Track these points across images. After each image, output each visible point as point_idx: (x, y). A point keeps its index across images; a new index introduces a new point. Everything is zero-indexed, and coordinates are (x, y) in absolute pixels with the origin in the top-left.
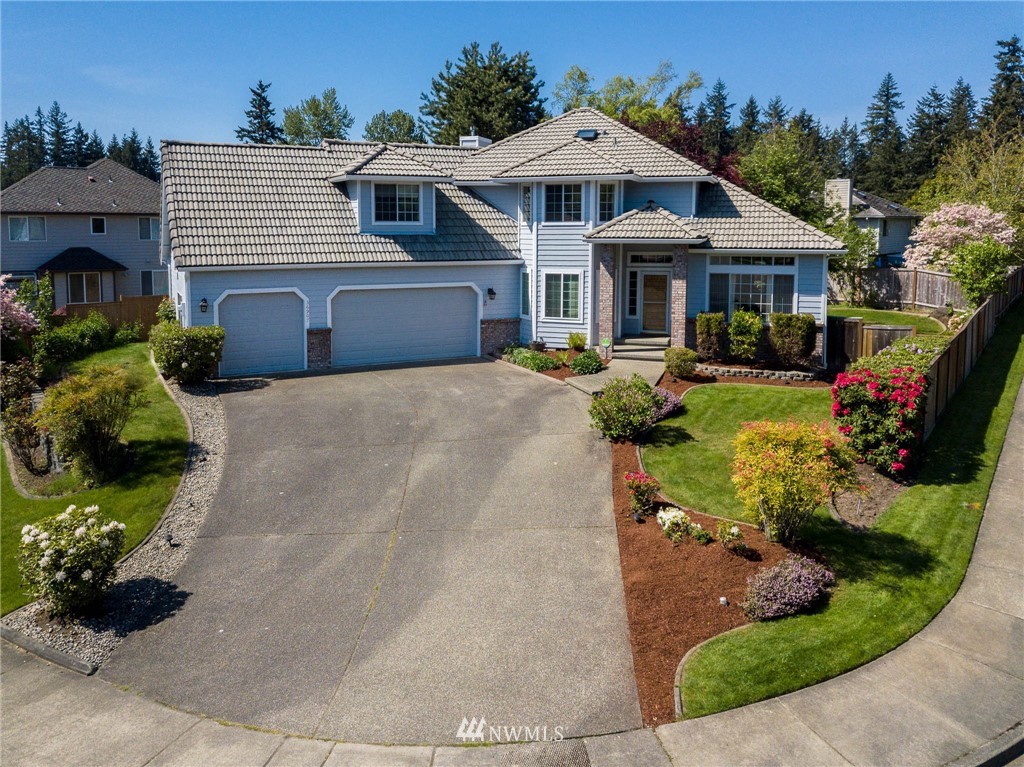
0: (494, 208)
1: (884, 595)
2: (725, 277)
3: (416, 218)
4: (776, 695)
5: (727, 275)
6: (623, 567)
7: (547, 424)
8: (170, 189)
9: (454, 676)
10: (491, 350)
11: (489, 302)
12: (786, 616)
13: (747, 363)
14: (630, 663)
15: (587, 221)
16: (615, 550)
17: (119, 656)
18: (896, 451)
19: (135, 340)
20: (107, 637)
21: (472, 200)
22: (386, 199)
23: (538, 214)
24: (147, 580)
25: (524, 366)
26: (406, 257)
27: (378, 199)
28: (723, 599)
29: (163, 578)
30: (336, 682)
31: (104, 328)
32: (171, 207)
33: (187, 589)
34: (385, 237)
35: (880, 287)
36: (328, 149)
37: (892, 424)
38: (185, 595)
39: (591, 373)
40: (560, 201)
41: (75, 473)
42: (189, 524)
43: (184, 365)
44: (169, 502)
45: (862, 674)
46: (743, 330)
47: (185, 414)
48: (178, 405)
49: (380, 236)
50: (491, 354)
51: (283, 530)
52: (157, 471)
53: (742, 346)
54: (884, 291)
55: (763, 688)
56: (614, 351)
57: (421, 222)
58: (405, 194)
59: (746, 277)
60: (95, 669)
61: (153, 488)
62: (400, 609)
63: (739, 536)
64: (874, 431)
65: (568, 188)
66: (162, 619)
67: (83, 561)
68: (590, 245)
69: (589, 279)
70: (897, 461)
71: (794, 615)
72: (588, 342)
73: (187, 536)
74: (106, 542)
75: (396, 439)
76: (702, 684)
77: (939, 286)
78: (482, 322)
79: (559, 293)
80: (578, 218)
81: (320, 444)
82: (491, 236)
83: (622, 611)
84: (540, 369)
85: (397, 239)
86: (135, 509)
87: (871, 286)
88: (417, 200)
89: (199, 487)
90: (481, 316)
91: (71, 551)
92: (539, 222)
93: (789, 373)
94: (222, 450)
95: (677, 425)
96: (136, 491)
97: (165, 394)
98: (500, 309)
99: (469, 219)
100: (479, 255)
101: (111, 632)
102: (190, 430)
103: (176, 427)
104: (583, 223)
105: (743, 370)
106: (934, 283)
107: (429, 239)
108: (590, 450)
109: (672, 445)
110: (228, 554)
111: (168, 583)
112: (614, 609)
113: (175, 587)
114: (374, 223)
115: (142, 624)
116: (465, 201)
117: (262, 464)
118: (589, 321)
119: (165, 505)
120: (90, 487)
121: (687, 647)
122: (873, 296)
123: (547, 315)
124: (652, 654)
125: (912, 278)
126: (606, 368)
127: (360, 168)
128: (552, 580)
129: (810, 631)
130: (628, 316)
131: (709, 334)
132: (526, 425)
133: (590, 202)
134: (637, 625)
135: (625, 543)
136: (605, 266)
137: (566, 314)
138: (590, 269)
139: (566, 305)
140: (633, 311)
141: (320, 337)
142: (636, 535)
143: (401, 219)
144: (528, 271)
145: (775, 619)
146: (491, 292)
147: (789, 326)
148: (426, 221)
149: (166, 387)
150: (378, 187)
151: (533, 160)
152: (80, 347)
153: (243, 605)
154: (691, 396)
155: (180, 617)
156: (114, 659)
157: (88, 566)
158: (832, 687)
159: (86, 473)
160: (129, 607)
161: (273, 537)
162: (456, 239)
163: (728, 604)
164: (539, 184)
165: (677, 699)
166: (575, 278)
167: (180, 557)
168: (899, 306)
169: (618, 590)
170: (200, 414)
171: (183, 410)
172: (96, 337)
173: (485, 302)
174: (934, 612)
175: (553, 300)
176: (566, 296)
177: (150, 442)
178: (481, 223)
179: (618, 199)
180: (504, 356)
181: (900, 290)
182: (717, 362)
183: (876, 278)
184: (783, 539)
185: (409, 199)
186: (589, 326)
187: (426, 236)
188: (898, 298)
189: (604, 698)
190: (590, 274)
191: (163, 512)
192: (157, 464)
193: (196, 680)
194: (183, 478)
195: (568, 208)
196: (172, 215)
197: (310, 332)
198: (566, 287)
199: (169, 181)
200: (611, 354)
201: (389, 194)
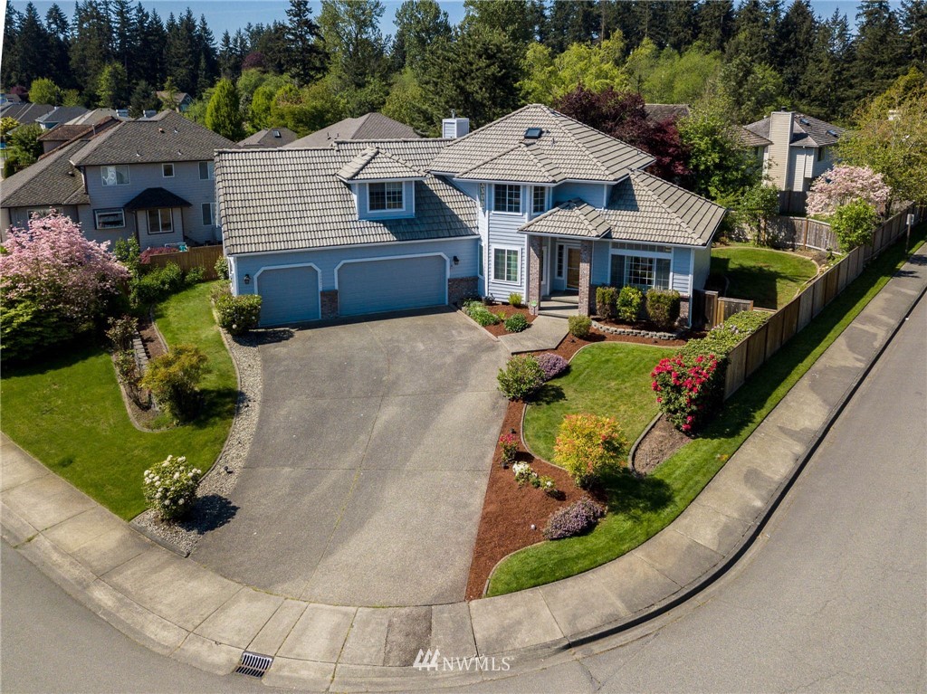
0: (461, 192)
1: (629, 524)
2: (622, 257)
3: (400, 206)
4: (539, 585)
5: (624, 257)
6: (485, 501)
7: (473, 382)
8: (221, 192)
9: (375, 567)
10: (456, 300)
11: (454, 265)
12: (565, 537)
13: (630, 324)
14: (469, 565)
15: (524, 212)
16: (484, 488)
17: (200, 547)
18: (685, 417)
19: (200, 281)
20: (193, 534)
21: (444, 186)
22: (377, 194)
23: (490, 205)
24: (214, 496)
25: (475, 320)
26: (392, 238)
27: (371, 194)
28: (533, 526)
29: (223, 495)
30: (314, 568)
31: (178, 274)
32: (222, 206)
33: (237, 505)
34: (377, 222)
35: (780, 231)
36: (336, 148)
37: (683, 400)
38: (235, 509)
39: (517, 332)
40: (505, 197)
41: (168, 414)
42: (239, 456)
43: (234, 326)
44: (226, 439)
45: (590, 575)
46: (627, 303)
47: (236, 365)
48: (231, 355)
49: (373, 221)
50: (455, 304)
51: (293, 465)
52: (219, 415)
53: (627, 313)
54: (783, 234)
55: (532, 582)
56: (541, 309)
57: (404, 209)
58: (391, 190)
59: (637, 259)
60: (188, 554)
61: (216, 428)
62: (354, 524)
63: (552, 487)
64: (674, 403)
65: (511, 187)
66: (223, 524)
67: (178, 495)
68: (526, 236)
69: (525, 255)
70: (686, 423)
71: (570, 537)
72: (524, 299)
73: (237, 465)
74: (191, 482)
75: (372, 392)
76: (502, 578)
77: (824, 233)
78: (449, 281)
79: (504, 263)
80: (517, 210)
81: (321, 395)
82: (457, 216)
83: (475, 531)
84: (485, 324)
85: (387, 223)
86: (205, 445)
87: (773, 229)
88: (400, 193)
89: (244, 427)
90: (448, 276)
91: (172, 489)
92: (490, 210)
93: (658, 334)
94: (259, 398)
95: (558, 385)
96: (206, 430)
97: (222, 344)
98: (463, 271)
99: (441, 203)
100: (446, 233)
101: (195, 531)
102: (239, 380)
103: (229, 377)
104: (521, 214)
105: (627, 330)
106: (821, 230)
107: (409, 221)
108: (494, 408)
109: (548, 403)
110: (260, 481)
111: (226, 499)
112: (472, 529)
113: (230, 503)
114: (369, 212)
115: (212, 527)
116: (439, 187)
117: (283, 412)
118: (525, 284)
119: (223, 442)
120: (177, 425)
121: (503, 555)
122: (775, 237)
123: (495, 278)
124: (483, 559)
125: (805, 226)
126: (529, 326)
127: (357, 174)
128: (443, 508)
129: (576, 546)
130: (556, 277)
131: (604, 304)
132: (459, 382)
133: (527, 199)
134: (481, 541)
135: (493, 482)
136: (534, 250)
137: (509, 278)
138: (526, 247)
139: (509, 272)
140: (560, 274)
141: (330, 296)
142: (501, 477)
143: (389, 207)
144: (483, 245)
145: (558, 539)
146: (456, 259)
147: (658, 302)
148: (407, 208)
149: (222, 335)
150: (371, 185)
151: (487, 163)
152: (161, 291)
153: (267, 517)
154: (581, 355)
155: (233, 522)
156: (198, 548)
157: (181, 496)
158: (570, 582)
159: (175, 415)
160: (205, 515)
161: (287, 469)
162: (431, 221)
163: (536, 528)
164: (490, 185)
165: (486, 586)
166: (516, 253)
167: (233, 480)
168: (793, 248)
169: (477, 518)
170: (245, 365)
171: (234, 361)
172: (172, 282)
173: (451, 266)
174: (649, 537)
175: (500, 267)
176: (509, 265)
177: (213, 391)
178: (450, 206)
179: (548, 198)
180: (463, 308)
181: (795, 234)
182: (611, 322)
183: (777, 224)
184: (584, 486)
185: (394, 193)
186: (525, 288)
187: (407, 220)
188: (793, 240)
189: (450, 584)
190: (525, 251)
191: (222, 447)
192: (218, 410)
193: (241, 564)
194: (234, 421)
195: (510, 202)
196: (223, 213)
197: (323, 293)
198: (509, 259)
199: (220, 185)
200: (537, 312)
201: (380, 190)
